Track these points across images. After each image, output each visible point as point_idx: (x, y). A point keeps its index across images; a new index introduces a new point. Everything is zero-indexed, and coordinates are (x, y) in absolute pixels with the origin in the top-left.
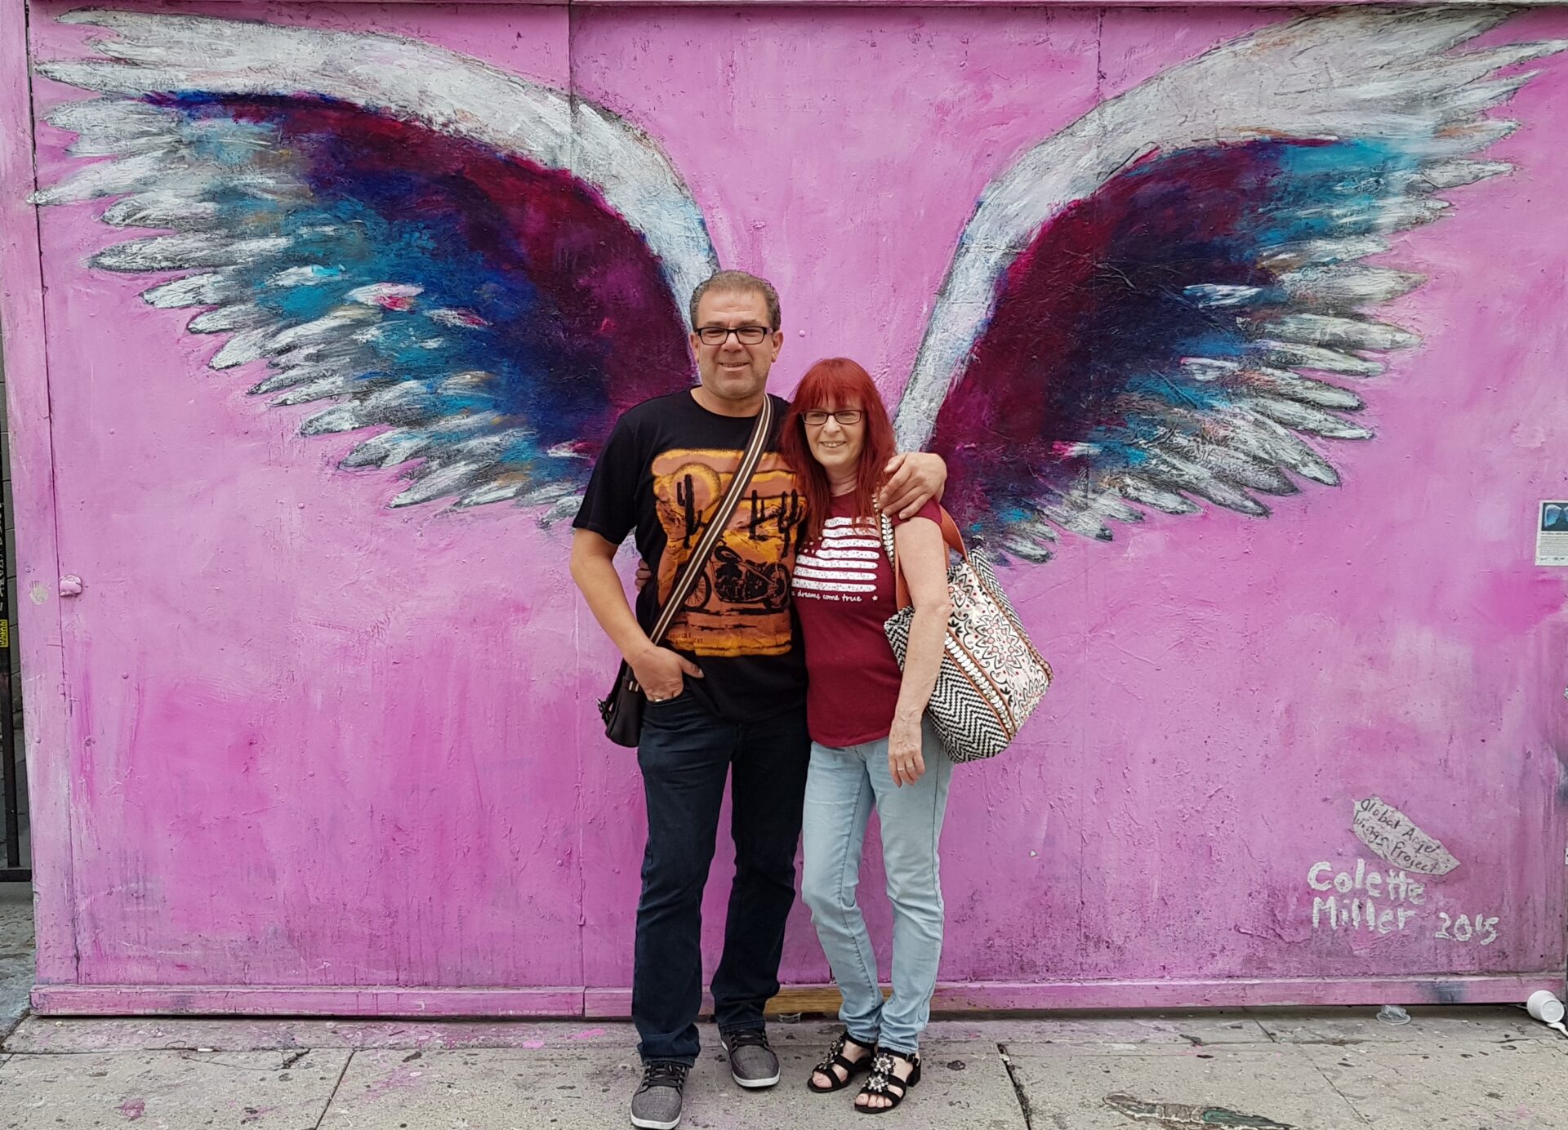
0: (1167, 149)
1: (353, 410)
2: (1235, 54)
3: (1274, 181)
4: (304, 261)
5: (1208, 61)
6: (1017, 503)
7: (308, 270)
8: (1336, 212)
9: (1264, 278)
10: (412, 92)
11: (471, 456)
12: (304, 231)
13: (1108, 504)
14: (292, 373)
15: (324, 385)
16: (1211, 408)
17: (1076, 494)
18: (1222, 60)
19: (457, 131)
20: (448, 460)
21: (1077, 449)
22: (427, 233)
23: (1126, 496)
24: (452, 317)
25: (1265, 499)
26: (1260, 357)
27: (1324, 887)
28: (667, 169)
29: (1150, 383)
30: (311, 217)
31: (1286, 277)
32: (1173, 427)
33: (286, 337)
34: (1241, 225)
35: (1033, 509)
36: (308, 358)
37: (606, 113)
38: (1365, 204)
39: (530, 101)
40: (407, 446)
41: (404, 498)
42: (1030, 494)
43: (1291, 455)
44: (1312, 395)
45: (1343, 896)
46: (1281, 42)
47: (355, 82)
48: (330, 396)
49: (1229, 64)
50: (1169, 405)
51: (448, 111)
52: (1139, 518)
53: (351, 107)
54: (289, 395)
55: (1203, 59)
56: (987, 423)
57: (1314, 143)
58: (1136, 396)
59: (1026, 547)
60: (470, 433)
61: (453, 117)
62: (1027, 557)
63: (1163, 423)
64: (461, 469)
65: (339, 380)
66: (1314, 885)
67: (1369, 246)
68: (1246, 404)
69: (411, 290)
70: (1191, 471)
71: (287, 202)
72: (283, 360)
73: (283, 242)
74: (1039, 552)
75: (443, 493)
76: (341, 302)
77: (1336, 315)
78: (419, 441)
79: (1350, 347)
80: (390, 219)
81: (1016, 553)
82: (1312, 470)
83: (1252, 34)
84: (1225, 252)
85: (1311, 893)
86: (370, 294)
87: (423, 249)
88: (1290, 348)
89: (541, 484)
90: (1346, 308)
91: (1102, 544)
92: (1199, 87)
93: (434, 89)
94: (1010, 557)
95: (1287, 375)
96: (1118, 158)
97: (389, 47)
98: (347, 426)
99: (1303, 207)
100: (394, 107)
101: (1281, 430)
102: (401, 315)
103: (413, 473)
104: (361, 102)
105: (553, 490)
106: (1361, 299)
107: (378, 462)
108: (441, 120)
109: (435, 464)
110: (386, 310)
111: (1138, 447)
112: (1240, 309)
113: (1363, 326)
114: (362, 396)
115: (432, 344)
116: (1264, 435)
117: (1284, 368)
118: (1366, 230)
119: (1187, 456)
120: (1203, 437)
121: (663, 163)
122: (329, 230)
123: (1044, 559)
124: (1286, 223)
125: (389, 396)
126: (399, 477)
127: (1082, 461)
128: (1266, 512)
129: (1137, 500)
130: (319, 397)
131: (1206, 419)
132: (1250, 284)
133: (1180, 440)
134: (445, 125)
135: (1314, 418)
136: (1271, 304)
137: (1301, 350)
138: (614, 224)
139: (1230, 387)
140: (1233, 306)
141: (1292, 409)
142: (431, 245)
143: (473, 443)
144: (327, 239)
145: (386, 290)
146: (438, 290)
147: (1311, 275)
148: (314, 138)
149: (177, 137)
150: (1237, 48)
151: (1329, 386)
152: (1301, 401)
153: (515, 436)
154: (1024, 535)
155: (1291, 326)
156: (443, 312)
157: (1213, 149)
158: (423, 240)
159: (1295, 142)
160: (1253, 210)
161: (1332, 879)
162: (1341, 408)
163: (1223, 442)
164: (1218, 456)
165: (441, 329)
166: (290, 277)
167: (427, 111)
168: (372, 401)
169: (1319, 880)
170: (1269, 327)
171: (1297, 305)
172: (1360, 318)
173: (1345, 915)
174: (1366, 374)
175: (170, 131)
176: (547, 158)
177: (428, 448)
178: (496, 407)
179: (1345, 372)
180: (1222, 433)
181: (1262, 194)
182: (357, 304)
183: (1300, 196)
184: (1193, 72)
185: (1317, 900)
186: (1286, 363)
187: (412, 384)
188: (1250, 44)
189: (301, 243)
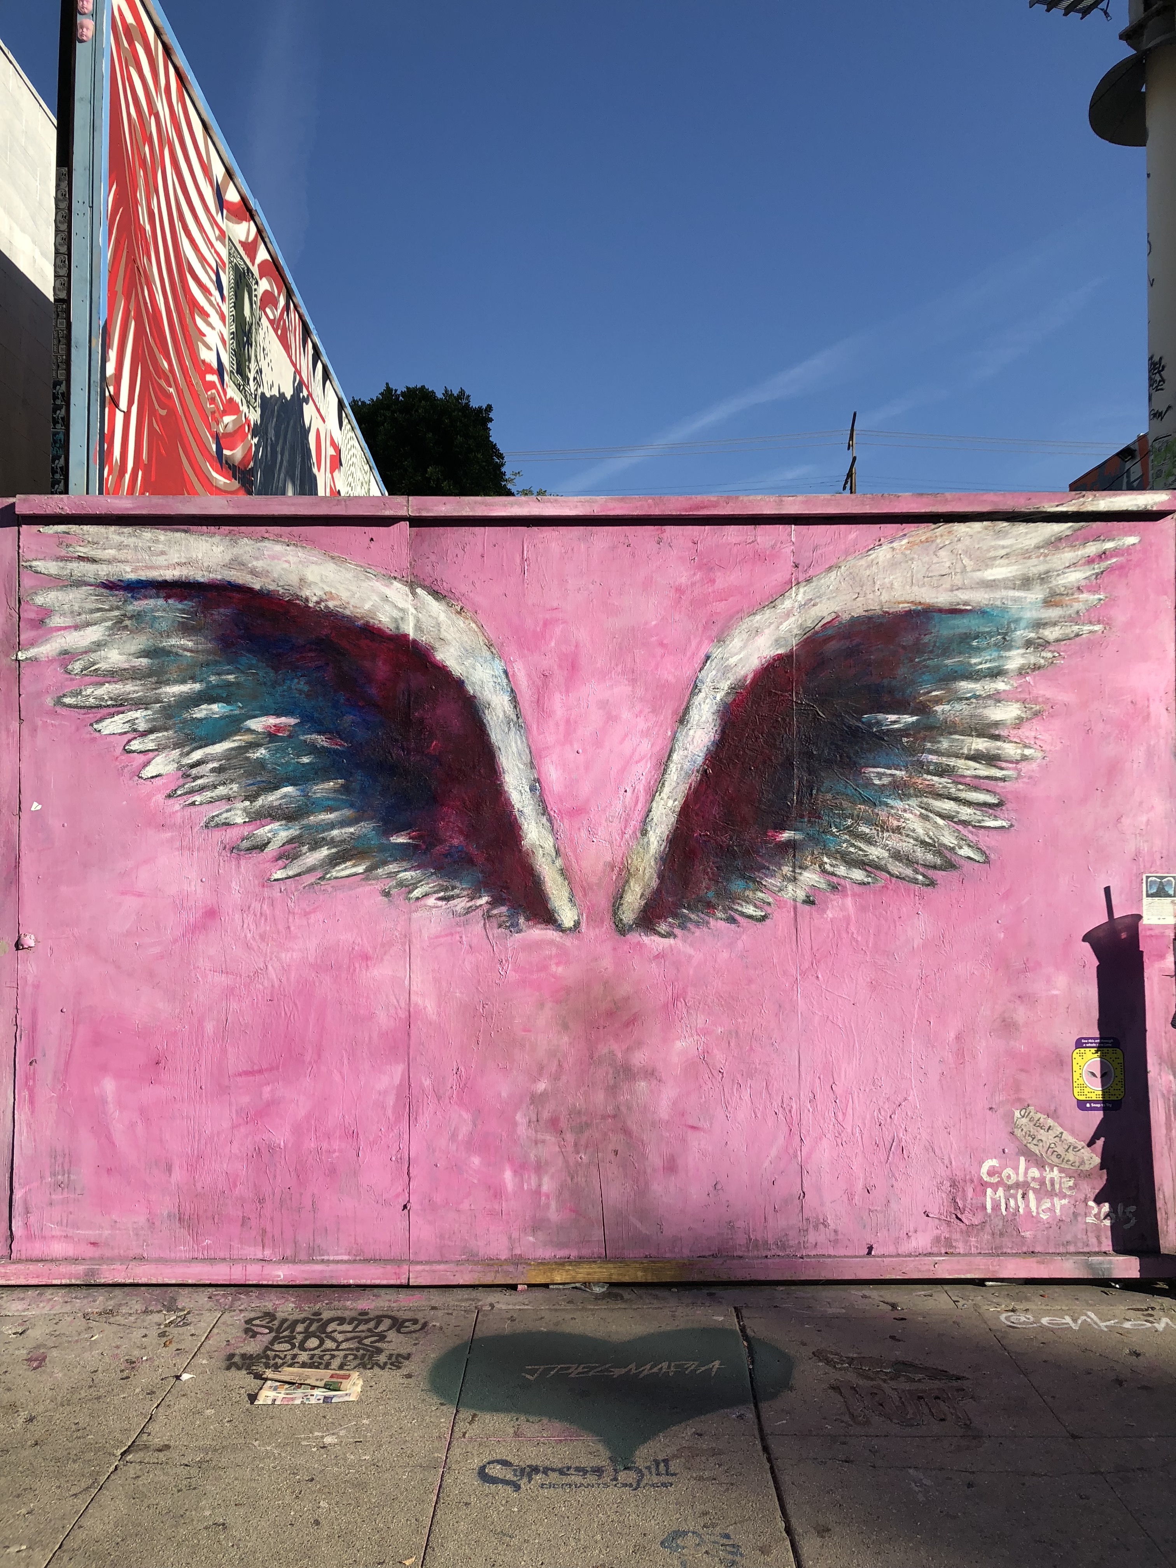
0: (845, 617)
1: (245, 810)
2: (893, 549)
3: (926, 639)
4: (212, 700)
5: (873, 555)
6: (743, 877)
7: (215, 707)
8: (973, 661)
9: (923, 709)
10: (294, 579)
11: (332, 843)
12: (213, 678)
13: (810, 877)
14: (199, 782)
15: (222, 790)
16: (887, 805)
17: (787, 870)
18: (883, 554)
19: (327, 607)
20: (315, 846)
21: (786, 835)
22: (303, 681)
23: (824, 871)
24: (321, 740)
25: (930, 873)
26: (922, 767)
27: (995, 1180)
28: (480, 634)
29: (840, 787)
30: (219, 668)
31: (939, 708)
32: (858, 819)
33: (197, 755)
34: (902, 671)
35: (754, 880)
36: (213, 770)
37: (436, 594)
38: (995, 654)
39: (379, 585)
40: (284, 835)
41: (279, 874)
42: (752, 869)
43: (949, 839)
44: (963, 795)
45: (1008, 1188)
46: (927, 541)
47: (253, 572)
48: (229, 799)
49: (889, 556)
50: (854, 803)
51: (319, 593)
52: (834, 888)
53: (250, 590)
54: (198, 798)
55: (870, 552)
56: (717, 817)
57: (954, 611)
58: (829, 796)
59: (750, 910)
60: (332, 826)
61: (324, 597)
62: (750, 917)
63: (852, 816)
64: (324, 852)
65: (235, 787)
66: (986, 1178)
67: (1000, 685)
68: (913, 802)
69: (292, 721)
70: (875, 853)
71: (201, 658)
72: (194, 771)
73: (197, 686)
74: (760, 913)
75: (311, 870)
76: (238, 731)
77: (978, 736)
78: (294, 831)
79: (991, 759)
80: (276, 669)
81: (742, 914)
82: (966, 851)
83: (905, 535)
84: (891, 691)
85: (984, 1185)
86: (258, 724)
87: (300, 692)
88: (944, 760)
89: (384, 863)
90: (987, 730)
91: (807, 907)
92: (868, 572)
93: (310, 577)
94: (737, 917)
95: (943, 780)
96: (809, 624)
97: (279, 548)
98: (239, 820)
99: (948, 658)
100: (281, 591)
101: (940, 821)
102: (282, 739)
103: (288, 854)
104: (257, 587)
105: (392, 867)
106: (997, 724)
107: (261, 847)
108: (315, 599)
109: (305, 848)
110: (271, 736)
111: (833, 834)
112: (905, 731)
113: (999, 744)
114: (252, 798)
115: (306, 760)
116: (928, 825)
117: (941, 775)
118: (996, 673)
119: (870, 841)
120: (884, 827)
121: (476, 629)
122: (231, 678)
123: (763, 918)
124: (937, 668)
125: (272, 798)
126: (280, 858)
127: (791, 845)
128: (932, 883)
129: (833, 874)
130: (220, 799)
131: (882, 814)
132: (912, 714)
133: (864, 829)
134: (318, 603)
135: (966, 813)
136: (931, 728)
137: (952, 762)
138: (442, 673)
139: (900, 789)
140: (899, 730)
141: (948, 806)
142: (306, 688)
143: (335, 832)
144: (229, 684)
145: (272, 721)
146: (311, 721)
147: (958, 707)
148: (221, 613)
149: (122, 612)
150: (895, 545)
151: (976, 789)
152: (956, 800)
153: (365, 828)
154: (748, 901)
155: (945, 744)
156: (314, 736)
157: (879, 617)
158: (300, 685)
159: (940, 611)
160: (912, 660)
161: (1000, 1174)
162: (986, 804)
163: (898, 830)
164: (894, 842)
165: (313, 749)
166: (201, 712)
167: (306, 593)
168: (260, 802)
169: (990, 1173)
170: (929, 745)
171: (949, 728)
172: (997, 738)
173: (1012, 1202)
174: (1003, 779)
175: (118, 608)
176: (392, 626)
177: (300, 836)
178: (352, 806)
179: (987, 778)
180: (896, 823)
181: (918, 648)
182: (250, 731)
183: (946, 651)
184: (863, 562)
185: (989, 1191)
186: (943, 771)
187: (289, 789)
188: (905, 542)
189: (210, 687)
